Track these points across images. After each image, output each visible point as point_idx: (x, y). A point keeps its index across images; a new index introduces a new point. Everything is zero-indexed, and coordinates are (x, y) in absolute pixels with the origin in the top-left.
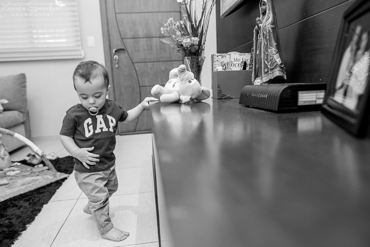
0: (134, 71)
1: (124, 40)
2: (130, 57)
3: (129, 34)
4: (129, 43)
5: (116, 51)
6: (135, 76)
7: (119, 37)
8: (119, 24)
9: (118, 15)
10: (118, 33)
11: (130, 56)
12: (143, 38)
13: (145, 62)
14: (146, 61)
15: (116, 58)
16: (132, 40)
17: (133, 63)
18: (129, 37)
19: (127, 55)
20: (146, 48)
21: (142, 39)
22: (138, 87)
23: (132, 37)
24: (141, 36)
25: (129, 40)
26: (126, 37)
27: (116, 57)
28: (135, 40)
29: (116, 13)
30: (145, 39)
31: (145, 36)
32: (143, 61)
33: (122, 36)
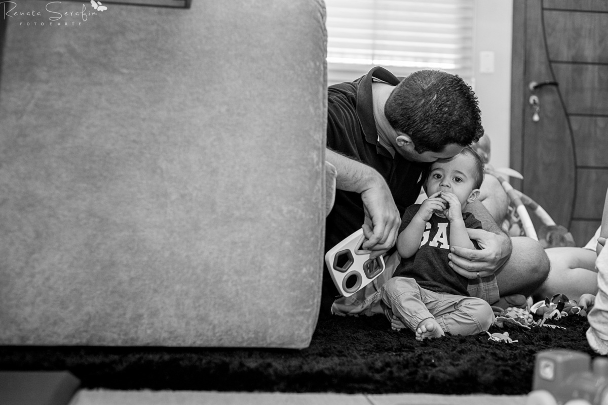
0: (568, 132)
1: (553, 65)
2: (562, 102)
3: (566, 54)
4: (564, 73)
5: (536, 87)
6: (569, 144)
7: (543, 58)
8: (548, 30)
9: (546, 13)
10: (544, 51)
11: (564, 99)
12: (593, 64)
13: (591, 115)
14: (595, 113)
15: (534, 101)
16: (570, 67)
17: (567, 115)
18: (565, 59)
19: (557, 97)
20: (596, 85)
21: (590, 67)
22: (573, 166)
23: (570, 60)
24: (590, 60)
25: (563, 66)
26: (560, 59)
27: (533, 99)
28: (575, 66)
29: (543, 9)
30: (596, 67)
31: (597, 61)
32: (589, 112)
33: (552, 57)
